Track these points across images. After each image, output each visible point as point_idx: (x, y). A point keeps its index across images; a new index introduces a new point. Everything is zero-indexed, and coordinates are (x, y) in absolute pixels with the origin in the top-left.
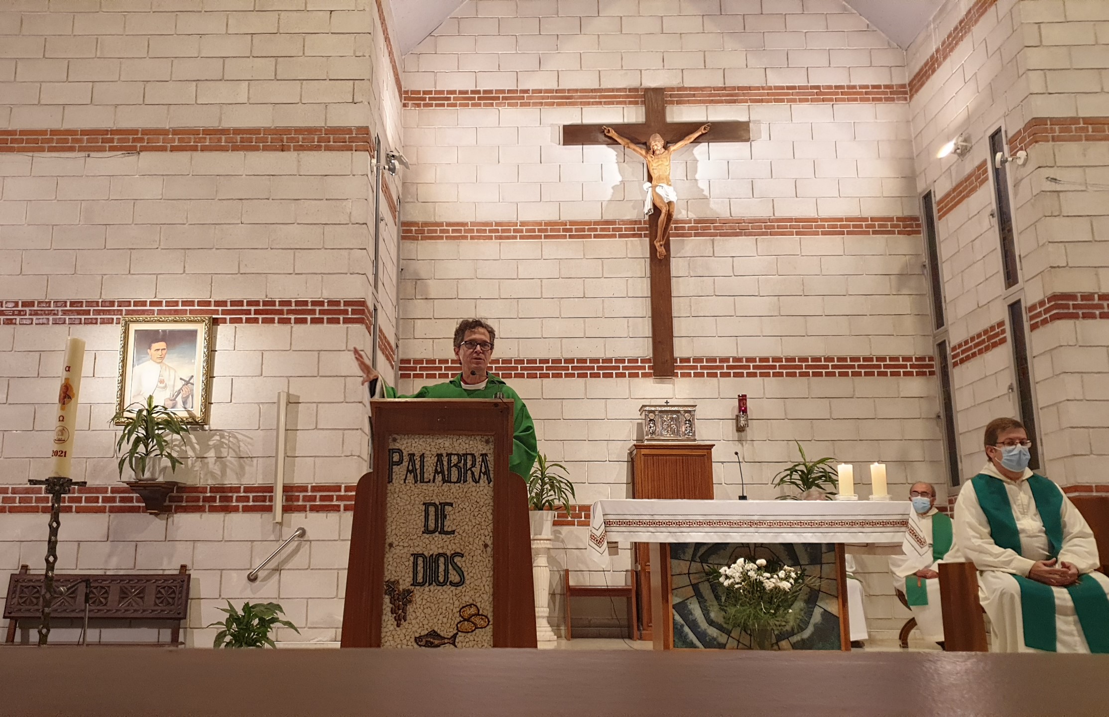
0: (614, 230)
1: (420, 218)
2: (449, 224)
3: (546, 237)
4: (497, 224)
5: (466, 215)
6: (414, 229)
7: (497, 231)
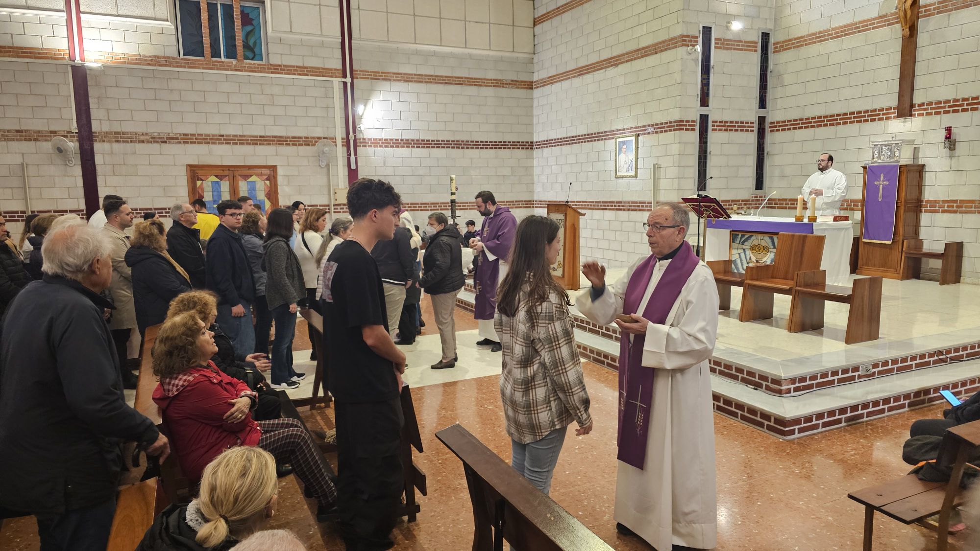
0: (885, 21)
1: (782, 39)
2: (795, 39)
3: (845, 35)
4: (820, 33)
5: (803, 32)
6: (779, 45)
7: (819, 37)
